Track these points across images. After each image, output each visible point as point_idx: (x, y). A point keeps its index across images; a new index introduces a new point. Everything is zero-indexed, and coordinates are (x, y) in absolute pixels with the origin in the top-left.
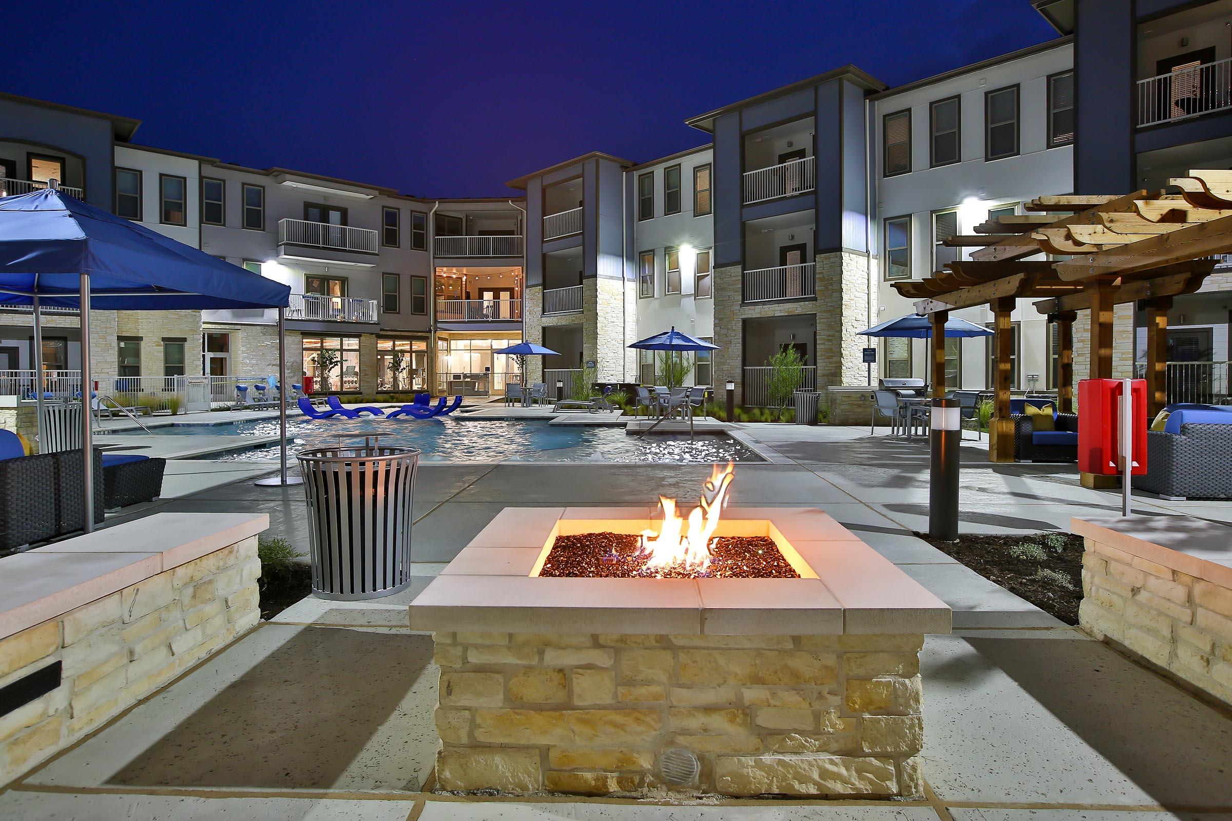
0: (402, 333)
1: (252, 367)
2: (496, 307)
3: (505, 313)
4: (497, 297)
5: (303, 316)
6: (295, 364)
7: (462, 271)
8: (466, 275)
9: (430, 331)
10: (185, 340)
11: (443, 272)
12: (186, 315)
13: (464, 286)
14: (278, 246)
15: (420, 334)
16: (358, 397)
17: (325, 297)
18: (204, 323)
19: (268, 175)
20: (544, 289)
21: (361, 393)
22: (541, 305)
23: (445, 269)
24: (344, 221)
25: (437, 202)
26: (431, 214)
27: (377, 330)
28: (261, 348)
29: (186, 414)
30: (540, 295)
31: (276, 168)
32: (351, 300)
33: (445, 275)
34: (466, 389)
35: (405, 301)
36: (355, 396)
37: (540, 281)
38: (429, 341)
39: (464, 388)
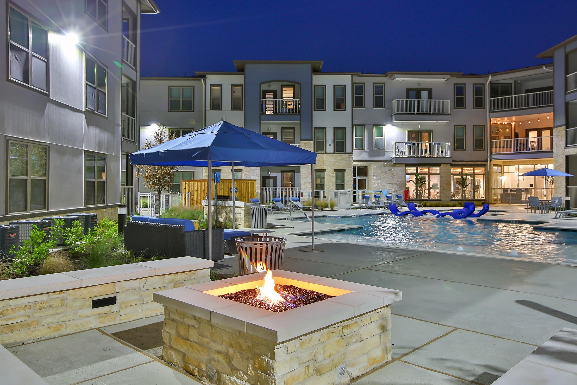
0: (468, 163)
1: (378, 185)
2: (540, 141)
3: (546, 146)
4: (540, 135)
5: (405, 155)
6: (402, 183)
7: (512, 119)
8: (515, 121)
9: (487, 161)
10: (345, 170)
11: (497, 121)
12: (345, 157)
13: (513, 129)
14: (392, 115)
15: (480, 163)
16: (439, 203)
17: (419, 143)
18: (354, 161)
19: (386, 77)
20: (567, 127)
21: (441, 200)
22: (564, 140)
23: (499, 119)
24: (430, 97)
25: (490, 76)
26: (487, 84)
27: (450, 161)
28: (383, 174)
29: (338, 210)
30: (564, 133)
31: (389, 72)
32: (434, 144)
33: (499, 123)
34: (512, 199)
35: (470, 142)
36: (437, 202)
37: (564, 122)
38: (486, 167)
39: (511, 198)
